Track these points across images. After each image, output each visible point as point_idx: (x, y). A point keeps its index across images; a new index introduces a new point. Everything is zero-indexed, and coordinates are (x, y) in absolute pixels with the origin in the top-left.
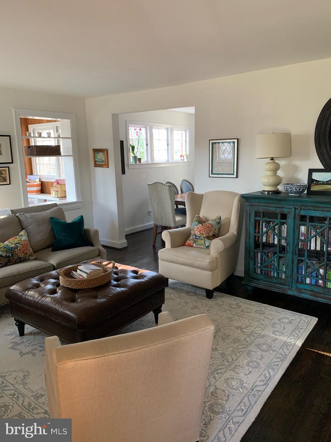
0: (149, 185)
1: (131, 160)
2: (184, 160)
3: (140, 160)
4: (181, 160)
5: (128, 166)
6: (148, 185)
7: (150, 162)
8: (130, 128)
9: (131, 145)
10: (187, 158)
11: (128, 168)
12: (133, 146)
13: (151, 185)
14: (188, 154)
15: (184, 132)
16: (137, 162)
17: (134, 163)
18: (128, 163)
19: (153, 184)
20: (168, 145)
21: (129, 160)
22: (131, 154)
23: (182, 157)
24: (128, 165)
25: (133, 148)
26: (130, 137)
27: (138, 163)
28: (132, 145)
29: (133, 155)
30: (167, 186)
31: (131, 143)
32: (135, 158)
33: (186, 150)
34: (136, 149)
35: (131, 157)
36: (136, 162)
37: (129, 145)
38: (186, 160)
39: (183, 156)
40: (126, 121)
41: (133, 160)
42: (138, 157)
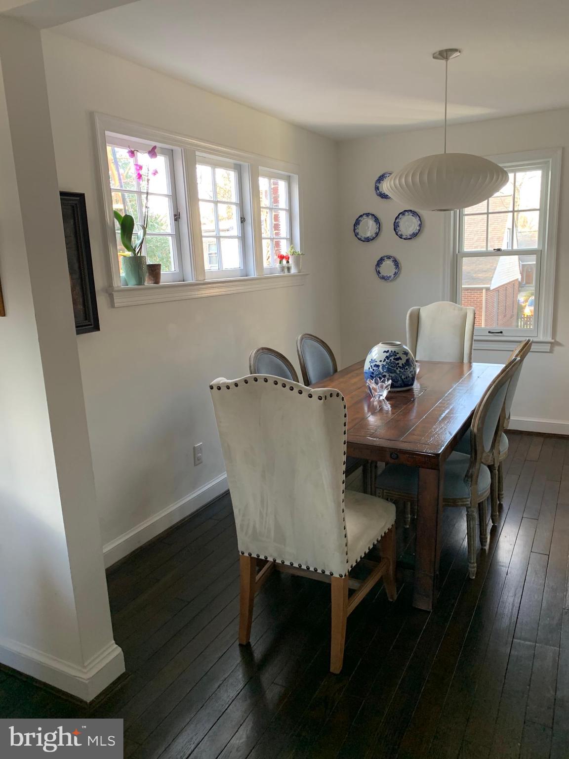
0: (219, 388)
1: (123, 274)
2: (289, 269)
3: (154, 270)
4: (283, 269)
5: (111, 296)
6: (212, 388)
7: (190, 280)
8: (109, 149)
9: (116, 215)
10: (297, 263)
11: (112, 305)
12: (126, 216)
13: (228, 388)
14: (298, 250)
15: (282, 185)
16: (147, 279)
17: (132, 284)
18: (110, 285)
19: (236, 385)
20: (243, 220)
21: (114, 270)
22: (120, 245)
23: (284, 261)
24: (110, 291)
25: (127, 225)
26: (114, 184)
27: (148, 283)
28: (123, 215)
29: (129, 254)
30: (315, 397)
31: (117, 206)
32: (136, 262)
33: (291, 240)
34: (138, 231)
35: (121, 259)
36: (140, 282)
37: (109, 217)
38: (293, 271)
39: (288, 258)
40: (91, 116)
41: (127, 274)
42: (149, 261)
